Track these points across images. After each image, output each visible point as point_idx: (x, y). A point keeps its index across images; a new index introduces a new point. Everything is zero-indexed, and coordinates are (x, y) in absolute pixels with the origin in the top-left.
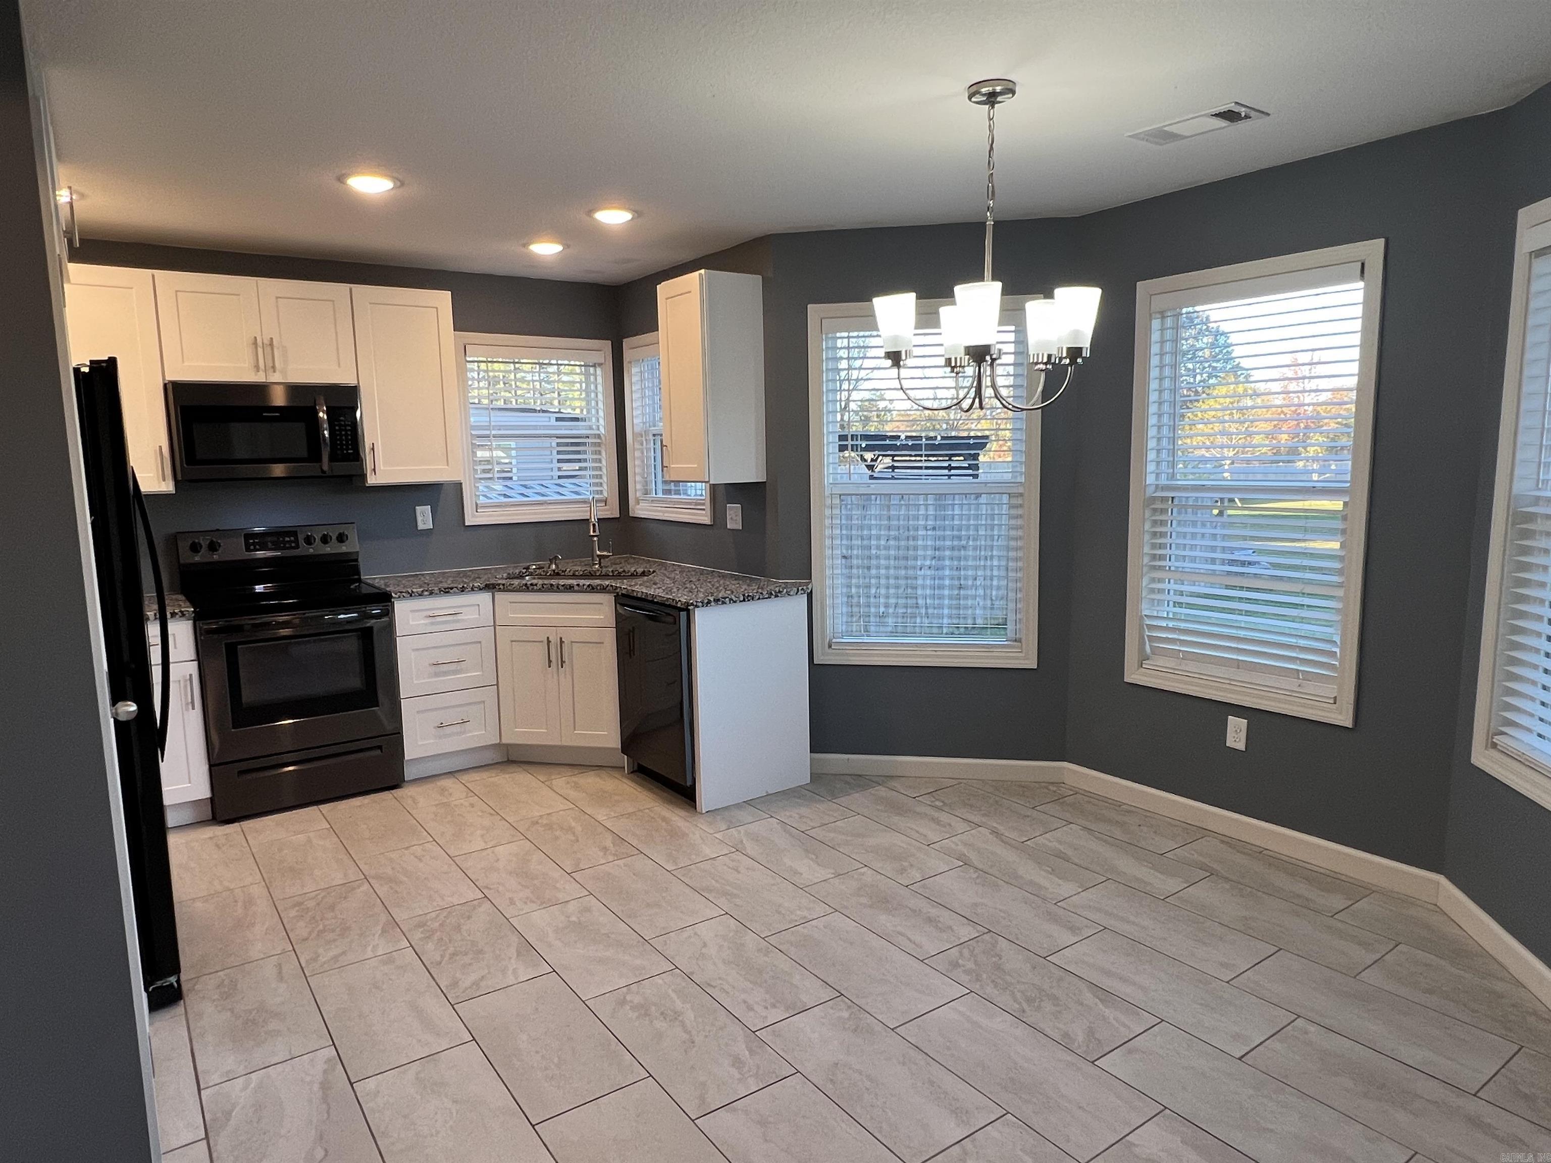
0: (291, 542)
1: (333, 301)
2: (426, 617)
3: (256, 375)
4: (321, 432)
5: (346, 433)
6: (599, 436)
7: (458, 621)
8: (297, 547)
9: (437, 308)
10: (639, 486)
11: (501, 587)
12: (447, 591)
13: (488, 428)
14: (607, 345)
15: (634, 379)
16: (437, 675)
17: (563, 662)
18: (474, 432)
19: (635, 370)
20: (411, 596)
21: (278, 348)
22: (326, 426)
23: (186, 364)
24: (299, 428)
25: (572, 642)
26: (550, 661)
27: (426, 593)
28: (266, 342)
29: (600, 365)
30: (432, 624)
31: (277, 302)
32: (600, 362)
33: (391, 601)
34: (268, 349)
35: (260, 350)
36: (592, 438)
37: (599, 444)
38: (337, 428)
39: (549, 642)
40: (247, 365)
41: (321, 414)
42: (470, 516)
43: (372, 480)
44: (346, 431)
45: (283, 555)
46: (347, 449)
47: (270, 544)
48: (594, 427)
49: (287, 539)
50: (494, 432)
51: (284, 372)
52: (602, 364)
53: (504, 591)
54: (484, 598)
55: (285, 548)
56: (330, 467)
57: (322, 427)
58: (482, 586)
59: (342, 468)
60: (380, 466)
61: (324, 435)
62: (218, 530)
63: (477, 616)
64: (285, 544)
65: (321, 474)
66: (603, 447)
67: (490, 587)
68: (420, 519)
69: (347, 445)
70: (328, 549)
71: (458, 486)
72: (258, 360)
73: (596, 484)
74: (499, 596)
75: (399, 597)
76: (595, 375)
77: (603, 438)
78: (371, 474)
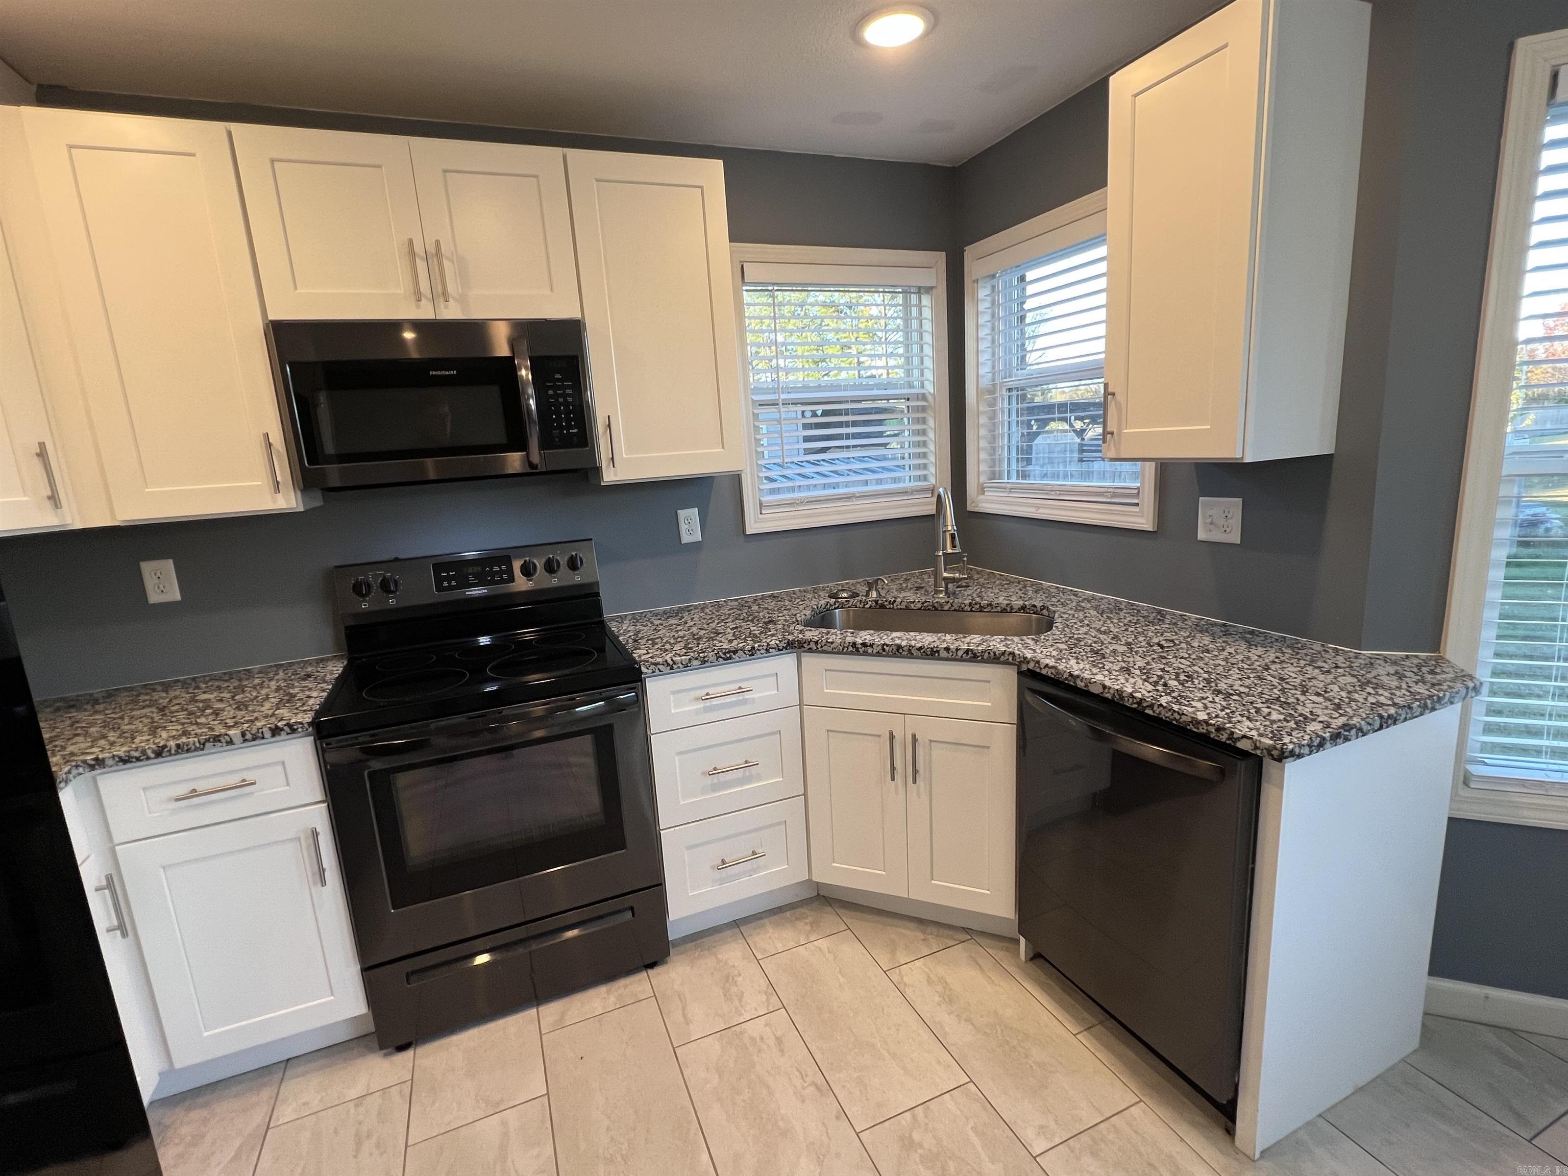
0: (501, 572)
1: (536, 177)
2: (697, 699)
3: (418, 307)
4: (523, 402)
5: (565, 400)
6: (924, 397)
7: (745, 702)
8: (512, 579)
9: (701, 187)
10: (983, 467)
11: (813, 645)
12: (727, 656)
13: (775, 391)
14: (939, 259)
15: (982, 307)
16: (715, 788)
17: (915, 772)
18: (756, 398)
19: (983, 292)
20: (672, 668)
21: (452, 261)
22: (531, 391)
23: (299, 291)
24: (492, 395)
25: (931, 741)
26: (893, 769)
27: (695, 663)
28: (432, 249)
29: (929, 290)
30: (706, 710)
31: (445, 177)
32: (929, 284)
33: (641, 681)
34: (434, 262)
35: (421, 265)
36: (914, 400)
37: (924, 409)
38: (551, 392)
39: (892, 737)
40: (401, 291)
41: (523, 372)
42: (752, 522)
43: (609, 476)
44: (565, 396)
45: (492, 593)
46: (569, 427)
47: (472, 579)
48: (916, 383)
49: (496, 569)
50: (783, 396)
51: (463, 300)
52: (932, 288)
53: (817, 651)
54: (788, 662)
55: (493, 582)
56: (543, 458)
57: (525, 393)
58: (781, 645)
59: (565, 458)
60: (622, 452)
61: (529, 405)
62: (396, 559)
63: (776, 692)
64: (493, 577)
65: (529, 470)
66: (930, 412)
67: (796, 646)
68: (683, 527)
69: (568, 421)
70: (555, 581)
71: (736, 479)
72: (417, 283)
73: (919, 467)
74: (809, 660)
75: (654, 672)
76: (920, 306)
77: (930, 399)
78: (609, 465)
